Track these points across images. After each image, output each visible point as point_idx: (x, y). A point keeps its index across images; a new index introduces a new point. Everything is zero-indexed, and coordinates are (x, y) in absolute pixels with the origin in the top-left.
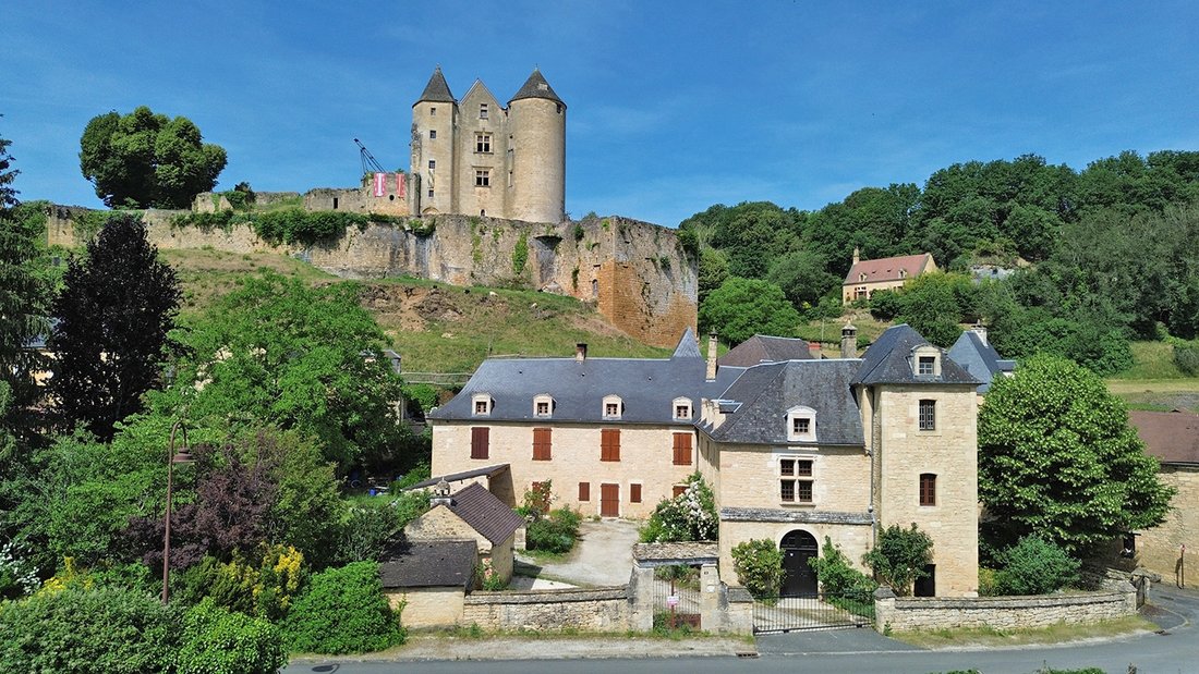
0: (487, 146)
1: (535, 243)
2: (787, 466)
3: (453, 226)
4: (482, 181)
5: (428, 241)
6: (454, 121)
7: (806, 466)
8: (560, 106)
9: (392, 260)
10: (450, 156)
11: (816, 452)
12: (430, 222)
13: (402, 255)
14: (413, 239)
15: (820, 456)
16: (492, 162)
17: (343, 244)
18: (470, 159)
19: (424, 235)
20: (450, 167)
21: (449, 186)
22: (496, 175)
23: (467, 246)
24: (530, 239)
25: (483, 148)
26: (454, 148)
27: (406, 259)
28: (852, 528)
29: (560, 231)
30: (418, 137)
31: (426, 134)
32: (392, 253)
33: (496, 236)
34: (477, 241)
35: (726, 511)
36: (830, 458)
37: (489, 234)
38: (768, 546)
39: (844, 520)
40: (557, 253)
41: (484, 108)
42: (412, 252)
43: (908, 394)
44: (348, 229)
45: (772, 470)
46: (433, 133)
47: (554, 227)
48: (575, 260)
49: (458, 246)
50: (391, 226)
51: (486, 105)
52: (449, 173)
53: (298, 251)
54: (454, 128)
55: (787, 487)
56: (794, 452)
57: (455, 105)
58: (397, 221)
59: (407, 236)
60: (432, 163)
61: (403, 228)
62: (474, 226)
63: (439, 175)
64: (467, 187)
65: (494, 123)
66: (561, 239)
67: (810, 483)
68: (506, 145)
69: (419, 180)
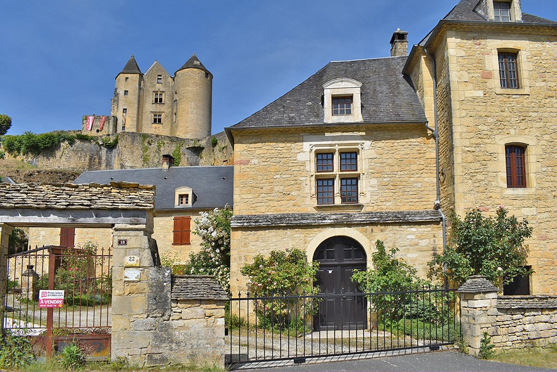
0: (161, 100)
1: (186, 152)
2: (323, 158)
3: (129, 139)
4: (157, 121)
5: (114, 150)
6: (140, 84)
7: (350, 157)
8: (208, 74)
9: (90, 163)
10: (137, 105)
11: (362, 138)
12: (114, 138)
13: (97, 160)
14: (104, 151)
15: (367, 143)
16: (164, 109)
17: (58, 154)
18: (150, 107)
19: (111, 147)
20: (136, 112)
21: (135, 123)
22: (166, 116)
23: (138, 152)
24: (183, 149)
25: (158, 101)
26: (139, 101)
27: (100, 163)
28: (414, 229)
29: (203, 143)
30: (116, 95)
31: (121, 92)
32: (90, 159)
33: (159, 146)
34: (146, 149)
35: (239, 218)
36: (381, 144)
37: (154, 146)
38: (296, 257)
39: (402, 220)
40: (201, 158)
41: (159, 77)
42: (104, 158)
43: (483, 42)
44: (62, 144)
45: (303, 164)
46: (126, 92)
47: (199, 141)
48: (212, 160)
49: (132, 152)
50: (90, 142)
51: (161, 76)
52: (136, 116)
53: (30, 159)
54: (140, 89)
55: (324, 184)
56: (333, 138)
57: (141, 75)
58: (94, 139)
59: (100, 148)
60: (125, 110)
61: (98, 143)
62: (144, 140)
63: (129, 117)
64: (147, 124)
65: (166, 86)
66: (203, 148)
67: (357, 178)
68: (173, 98)
69: (116, 120)
